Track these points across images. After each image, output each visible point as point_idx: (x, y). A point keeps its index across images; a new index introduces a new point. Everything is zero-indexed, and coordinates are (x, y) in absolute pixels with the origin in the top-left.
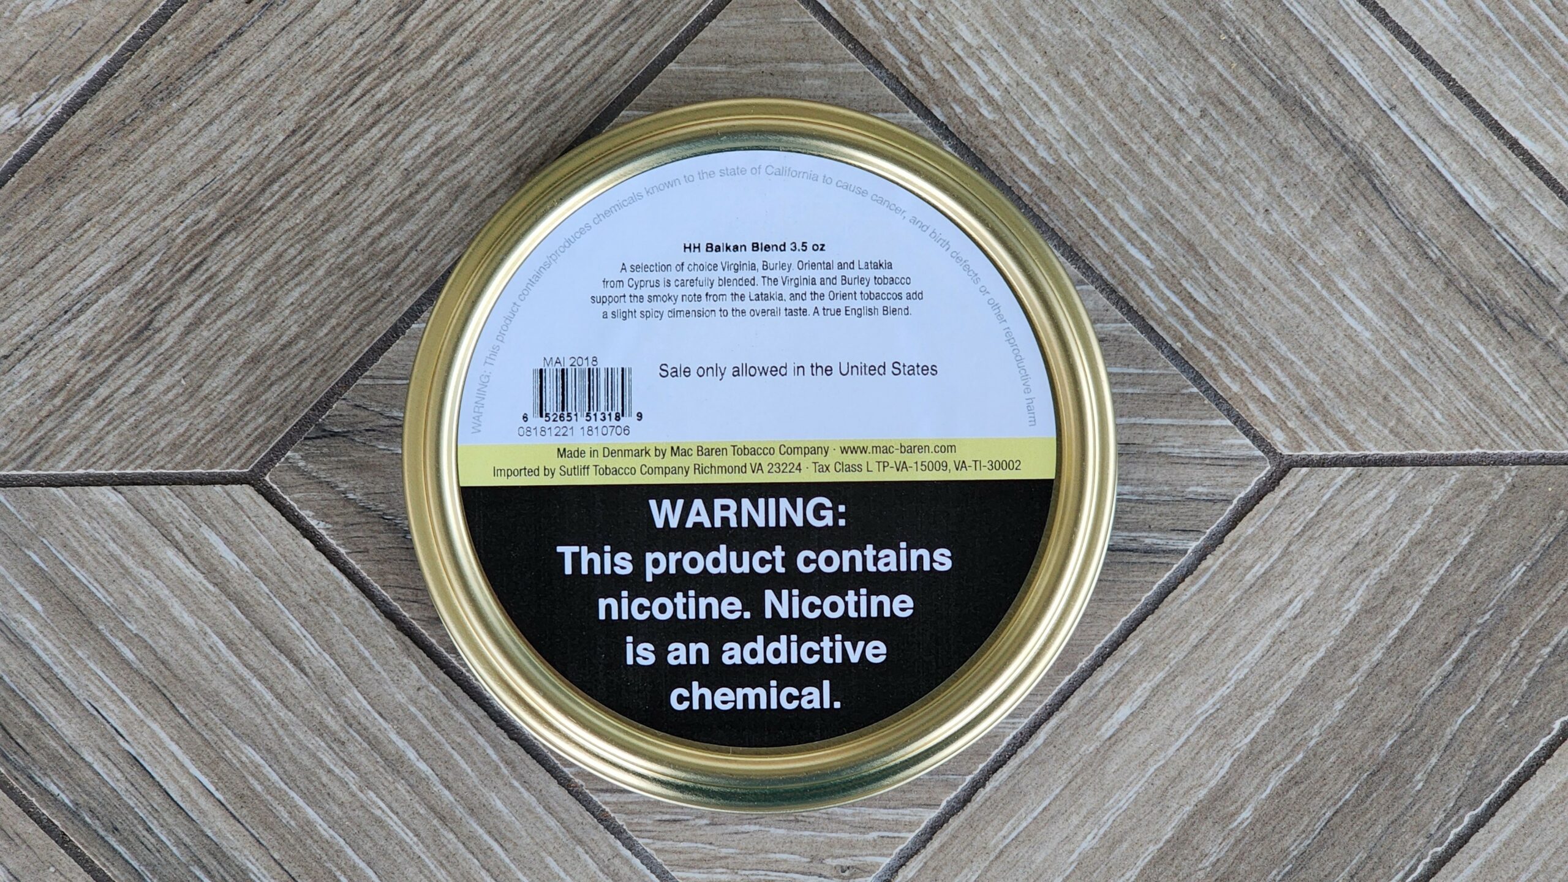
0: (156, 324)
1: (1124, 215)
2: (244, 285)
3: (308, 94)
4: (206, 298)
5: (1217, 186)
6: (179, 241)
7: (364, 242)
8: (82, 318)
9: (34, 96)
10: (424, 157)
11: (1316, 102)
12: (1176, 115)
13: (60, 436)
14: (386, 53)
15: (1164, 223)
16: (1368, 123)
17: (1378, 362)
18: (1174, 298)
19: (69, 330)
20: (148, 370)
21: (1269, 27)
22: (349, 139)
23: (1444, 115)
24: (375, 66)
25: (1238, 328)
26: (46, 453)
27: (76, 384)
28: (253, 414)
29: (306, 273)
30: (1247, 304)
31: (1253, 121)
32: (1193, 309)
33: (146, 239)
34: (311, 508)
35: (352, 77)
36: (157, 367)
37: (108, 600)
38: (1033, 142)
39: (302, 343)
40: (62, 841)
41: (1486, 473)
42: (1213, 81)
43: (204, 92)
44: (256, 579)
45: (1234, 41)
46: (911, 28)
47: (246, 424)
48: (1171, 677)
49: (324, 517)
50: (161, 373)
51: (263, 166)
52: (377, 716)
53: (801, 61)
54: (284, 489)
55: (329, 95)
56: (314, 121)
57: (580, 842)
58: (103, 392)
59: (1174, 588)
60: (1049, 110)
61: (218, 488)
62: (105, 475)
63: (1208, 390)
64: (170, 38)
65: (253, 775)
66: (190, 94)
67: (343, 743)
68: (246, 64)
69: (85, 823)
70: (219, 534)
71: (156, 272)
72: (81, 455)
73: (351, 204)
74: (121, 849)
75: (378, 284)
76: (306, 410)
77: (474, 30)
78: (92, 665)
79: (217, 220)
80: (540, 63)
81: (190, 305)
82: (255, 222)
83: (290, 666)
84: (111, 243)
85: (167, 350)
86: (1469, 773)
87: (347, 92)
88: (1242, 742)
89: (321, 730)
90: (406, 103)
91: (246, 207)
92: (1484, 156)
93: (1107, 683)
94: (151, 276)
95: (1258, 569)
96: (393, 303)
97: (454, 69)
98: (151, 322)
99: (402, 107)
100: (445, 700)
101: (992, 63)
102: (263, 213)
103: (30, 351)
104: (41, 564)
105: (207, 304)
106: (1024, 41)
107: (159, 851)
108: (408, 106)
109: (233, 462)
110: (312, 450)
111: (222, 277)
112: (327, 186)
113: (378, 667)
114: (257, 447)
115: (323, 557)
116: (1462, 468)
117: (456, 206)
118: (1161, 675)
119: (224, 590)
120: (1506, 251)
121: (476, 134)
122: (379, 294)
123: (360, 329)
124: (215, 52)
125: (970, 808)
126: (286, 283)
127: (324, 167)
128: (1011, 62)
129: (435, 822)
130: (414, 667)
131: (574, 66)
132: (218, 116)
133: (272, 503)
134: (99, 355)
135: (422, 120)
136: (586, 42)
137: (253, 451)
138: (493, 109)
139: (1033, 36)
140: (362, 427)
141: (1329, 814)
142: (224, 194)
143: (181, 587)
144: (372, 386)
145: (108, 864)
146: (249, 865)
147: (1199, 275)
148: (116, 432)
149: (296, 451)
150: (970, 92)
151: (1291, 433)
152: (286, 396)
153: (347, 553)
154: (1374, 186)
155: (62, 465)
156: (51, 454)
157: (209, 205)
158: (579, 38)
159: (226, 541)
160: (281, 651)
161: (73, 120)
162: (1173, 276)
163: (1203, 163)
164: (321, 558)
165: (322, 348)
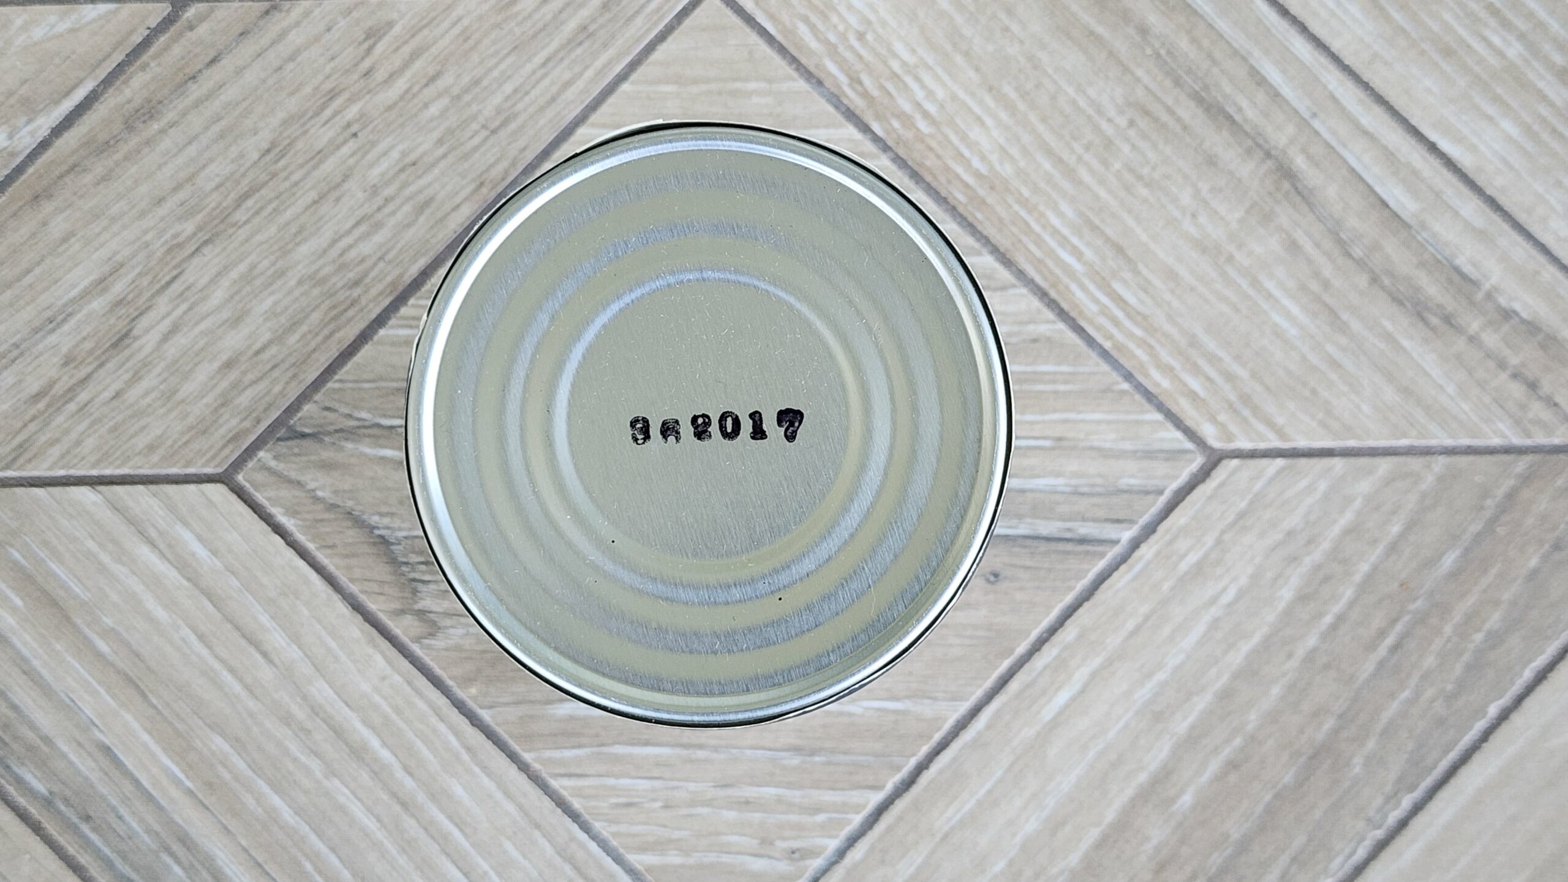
0: (135, 332)
1: (1056, 221)
2: (218, 295)
3: (281, 115)
4: (184, 307)
5: (1144, 192)
6: (159, 254)
7: (334, 253)
8: (66, 327)
9: (24, 119)
10: (391, 173)
11: (1240, 110)
12: (1104, 125)
13: (43, 439)
14: (355, 77)
15: (1094, 228)
16: (1290, 129)
17: (1304, 358)
18: (1105, 300)
19: (52, 339)
20: (127, 376)
21: (1194, 41)
22: (321, 155)
23: (1365, 121)
24: (344, 89)
25: (1168, 327)
26: (27, 456)
27: (58, 389)
28: (226, 417)
29: (279, 283)
30: (1176, 303)
31: (1178, 129)
32: (1124, 310)
33: (126, 252)
34: (282, 507)
35: (321, 101)
36: (136, 373)
37: (85, 596)
38: (967, 153)
39: (273, 350)
40: (37, 829)
41: (1415, 463)
42: (1140, 92)
43: (184, 114)
44: (228, 573)
45: (1158, 56)
46: (851, 48)
47: (221, 426)
48: (1109, 663)
49: (293, 513)
50: (140, 378)
51: (238, 183)
52: (343, 705)
53: (747, 80)
54: (256, 488)
55: (300, 117)
56: (289, 141)
57: (538, 826)
58: (83, 396)
59: (1109, 575)
60: (982, 124)
61: (192, 487)
62: (85, 477)
63: (1140, 388)
64: (153, 64)
65: (221, 762)
66: (170, 116)
67: (310, 732)
68: (223, 88)
69: (59, 812)
70: (192, 531)
71: (137, 283)
72: (63, 456)
73: (321, 218)
74: (93, 837)
75: (348, 293)
76: (278, 413)
77: (439, 55)
78: (69, 659)
79: (195, 234)
80: (500, 85)
81: (168, 314)
82: (230, 236)
83: (258, 657)
84: (95, 256)
85: (146, 357)
86: (1406, 756)
87: (317, 114)
88: (1181, 725)
89: (287, 720)
90: (376, 122)
91: (222, 221)
92: (1403, 160)
93: (1046, 667)
94: (132, 287)
95: (1193, 558)
96: (362, 310)
97: (420, 91)
98: (130, 331)
99: (370, 127)
100: (408, 689)
101: (928, 79)
102: (240, 227)
103: (16, 359)
104: (23, 562)
105: (185, 313)
106: (959, 59)
107: (130, 838)
108: (376, 126)
109: (208, 461)
110: (284, 450)
111: (200, 288)
112: (299, 202)
113: (343, 658)
114: (231, 447)
115: (294, 552)
116: (1389, 459)
117: (422, 219)
118: (1097, 661)
119: (196, 585)
120: (1426, 249)
121: (441, 151)
122: (349, 302)
123: (332, 334)
124: (194, 77)
125: (915, 790)
126: (261, 292)
127: (296, 184)
128: (945, 78)
129: (397, 808)
130: (378, 658)
131: (533, 87)
132: (196, 137)
133: (245, 502)
134: (81, 363)
135: (390, 139)
136: (544, 64)
137: (227, 451)
138: (458, 127)
139: (967, 54)
140: (331, 428)
141: (1268, 797)
142: (201, 211)
143: (154, 583)
144: (340, 389)
145: (81, 851)
146: (218, 852)
147: (1128, 276)
148: (97, 435)
149: (267, 451)
150: (906, 107)
151: (1222, 427)
152: (261, 398)
153: (318, 549)
154: (1296, 189)
155: (46, 465)
156: (35, 456)
157: (188, 219)
158: (539, 59)
159: (200, 538)
160: (251, 643)
161: (59, 143)
162: (1103, 279)
163: (1132, 170)
164: (290, 553)
165: (295, 354)
